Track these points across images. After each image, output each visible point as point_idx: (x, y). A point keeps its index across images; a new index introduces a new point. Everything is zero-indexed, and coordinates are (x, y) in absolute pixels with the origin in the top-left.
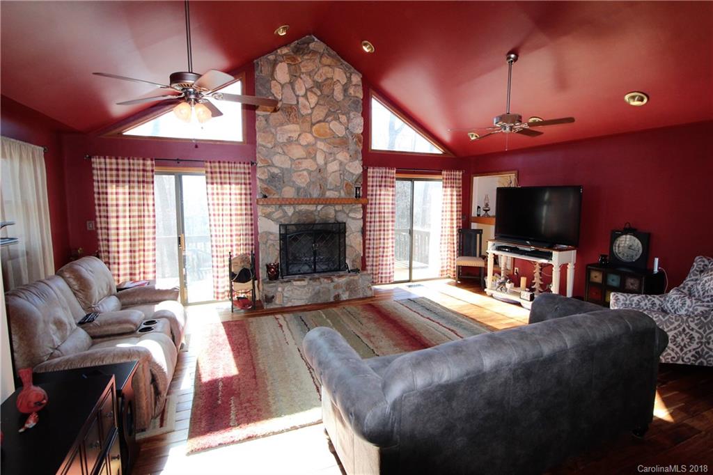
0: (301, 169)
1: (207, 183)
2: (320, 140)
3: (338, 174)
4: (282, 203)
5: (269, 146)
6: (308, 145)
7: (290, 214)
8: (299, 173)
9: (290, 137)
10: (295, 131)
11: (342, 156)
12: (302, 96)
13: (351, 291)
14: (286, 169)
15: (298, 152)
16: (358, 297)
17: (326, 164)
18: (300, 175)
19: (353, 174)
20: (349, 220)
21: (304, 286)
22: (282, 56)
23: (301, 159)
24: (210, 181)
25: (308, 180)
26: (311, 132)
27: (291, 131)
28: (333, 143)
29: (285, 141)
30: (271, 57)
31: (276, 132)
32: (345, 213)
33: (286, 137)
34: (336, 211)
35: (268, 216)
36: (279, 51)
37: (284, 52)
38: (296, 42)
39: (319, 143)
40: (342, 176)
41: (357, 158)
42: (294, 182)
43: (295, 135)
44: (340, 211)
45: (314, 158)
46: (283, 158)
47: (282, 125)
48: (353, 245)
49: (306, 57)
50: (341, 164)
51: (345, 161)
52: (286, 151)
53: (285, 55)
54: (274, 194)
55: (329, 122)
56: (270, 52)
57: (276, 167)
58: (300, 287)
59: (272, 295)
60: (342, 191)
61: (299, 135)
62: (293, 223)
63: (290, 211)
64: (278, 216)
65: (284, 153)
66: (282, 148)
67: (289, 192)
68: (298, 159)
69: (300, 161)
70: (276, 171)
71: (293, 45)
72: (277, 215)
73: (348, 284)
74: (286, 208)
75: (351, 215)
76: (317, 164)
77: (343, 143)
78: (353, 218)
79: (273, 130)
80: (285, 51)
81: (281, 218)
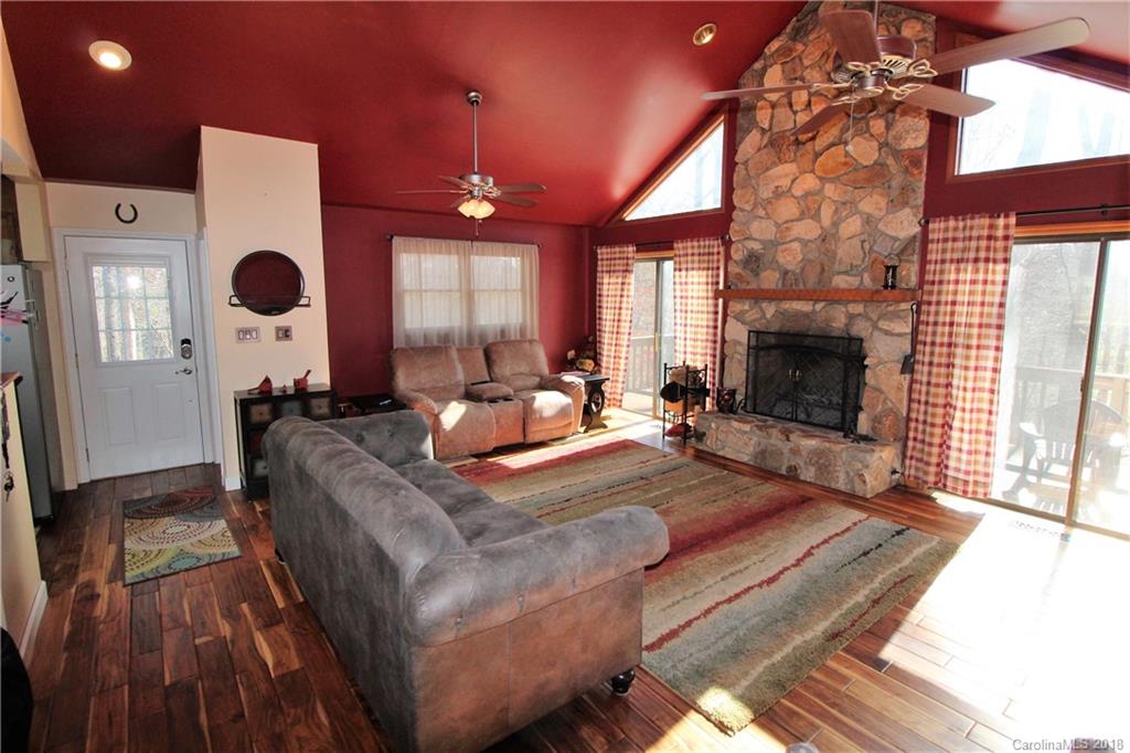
0: (788, 239)
1: (675, 270)
2: (831, 181)
3: (856, 241)
4: (759, 296)
5: (748, 207)
6: (807, 194)
7: (768, 316)
8: (784, 246)
9: (777, 187)
10: (787, 175)
11: (872, 203)
12: (802, 111)
13: (820, 468)
14: (770, 241)
15: (787, 209)
16: (833, 485)
17: (835, 225)
18: (786, 250)
19: (896, 239)
20: (876, 333)
21: (746, 432)
22: (772, 55)
23: (792, 221)
24: (678, 266)
25: (800, 257)
26: (813, 171)
27: (779, 177)
28: (854, 182)
29: (771, 195)
30: (758, 66)
31: (758, 185)
32: (869, 319)
33: (772, 187)
34: (851, 317)
35: (739, 318)
36: (766, 50)
37: (773, 49)
38: (795, 19)
39: (827, 186)
40: (867, 246)
41: (905, 204)
42: (777, 262)
43: (785, 183)
44: (859, 315)
45: (816, 216)
46: (765, 223)
47: (768, 169)
48: (884, 388)
49: (811, 37)
50: (868, 220)
51: (877, 214)
52: (769, 211)
53: (777, 50)
54: (748, 283)
55: (846, 143)
56: (756, 59)
57: (755, 240)
58: (739, 431)
59: (704, 430)
60: (866, 275)
61: (793, 181)
62: (772, 330)
63: (770, 309)
64: (754, 317)
65: (768, 217)
66: (764, 209)
67: (770, 280)
68: (786, 222)
69: (789, 225)
70: (756, 246)
71: (789, 29)
72: (753, 315)
73: (819, 453)
74: (764, 305)
75: (883, 324)
76: (822, 228)
77: (875, 176)
78: (887, 333)
79: (754, 181)
80: (775, 45)
81: (755, 320)
